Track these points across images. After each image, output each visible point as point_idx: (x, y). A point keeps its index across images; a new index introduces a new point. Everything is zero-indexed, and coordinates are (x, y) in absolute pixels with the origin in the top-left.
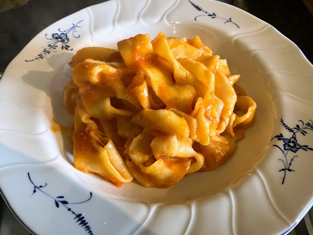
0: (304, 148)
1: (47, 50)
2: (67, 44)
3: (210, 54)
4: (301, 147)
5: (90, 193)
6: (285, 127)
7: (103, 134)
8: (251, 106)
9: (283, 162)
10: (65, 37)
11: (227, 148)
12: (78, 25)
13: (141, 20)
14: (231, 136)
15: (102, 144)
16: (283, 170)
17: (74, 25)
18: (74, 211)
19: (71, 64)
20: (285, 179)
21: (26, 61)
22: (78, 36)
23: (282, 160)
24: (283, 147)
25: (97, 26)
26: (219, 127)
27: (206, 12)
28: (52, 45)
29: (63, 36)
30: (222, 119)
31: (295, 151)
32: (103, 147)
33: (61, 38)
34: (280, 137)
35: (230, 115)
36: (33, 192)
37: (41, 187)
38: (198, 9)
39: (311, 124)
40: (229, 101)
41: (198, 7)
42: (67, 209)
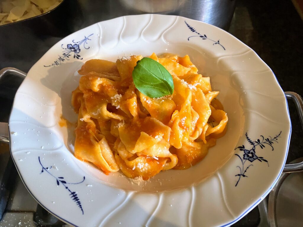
0: (260, 159)
1: (62, 58)
2: (78, 54)
3: (196, 73)
4: (257, 158)
5: (83, 177)
6: (248, 140)
7: (99, 132)
8: (223, 119)
9: (240, 169)
10: (78, 48)
11: (198, 153)
12: (88, 38)
13: (142, 37)
14: (204, 143)
16: (239, 175)
17: (85, 37)
18: (70, 190)
19: (80, 72)
20: (239, 183)
22: (88, 48)
23: (240, 167)
24: (243, 157)
25: (105, 39)
26: (193, 135)
27: (199, 34)
28: (66, 54)
29: (76, 47)
30: (196, 128)
31: (252, 160)
32: (98, 142)
33: (74, 48)
34: (242, 148)
35: (204, 126)
36: (41, 172)
37: (47, 168)
38: (191, 30)
39: (270, 139)
40: (204, 114)
41: (192, 28)
42: (65, 187)
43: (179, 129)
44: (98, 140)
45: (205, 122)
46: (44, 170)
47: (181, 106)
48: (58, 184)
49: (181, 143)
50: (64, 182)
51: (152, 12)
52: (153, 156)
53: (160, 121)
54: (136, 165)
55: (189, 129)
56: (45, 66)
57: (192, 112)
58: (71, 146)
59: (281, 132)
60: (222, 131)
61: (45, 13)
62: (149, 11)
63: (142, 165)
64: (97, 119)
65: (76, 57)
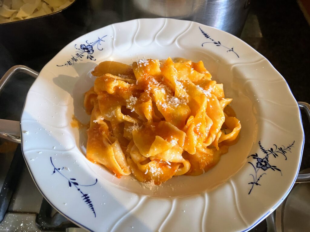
0: (273, 168)
1: (75, 58)
2: (91, 55)
3: (210, 79)
4: (270, 167)
5: (96, 179)
6: (261, 148)
7: (112, 134)
8: (237, 127)
9: (253, 177)
10: (91, 49)
11: (211, 159)
12: (102, 39)
13: (156, 41)
14: (216, 150)
15: (110, 142)
16: (252, 183)
17: (99, 38)
18: (82, 192)
19: (93, 72)
20: (252, 191)
21: (57, 65)
22: (101, 49)
23: (253, 175)
24: (256, 165)
25: (119, 41)
26: (206, 141)
27: (213, 40)
28: (79, 54)
29: (89, 48)
30: (210, 135)
31: (265, 169)
32: (111, 144)
33: (87, 49)
34: (255, 156)
35: (217, 132)
36: (53, 172)
37: (59, 169)
38: (206, 36)
39: (283, 149)
40: (218, 120)
41: (206, 34)
42: (77, 189)
43: (193, 135)
44: (111, 142)
45: (219, 128)
46: (56, 170)
47: (197, 112)
48: (70, 185)
49: (195, 149)
50: (76, 184)
51: (167, 16)
52: (166, 161)
53: (175, 125)
54: (149, 169)
55: (203, 135)
56: (58, 65)
57: (206, 119)
58: (83, 147)
59: (294, 141)
60: (234, 138)
61: (55, 12)
62: (163, 15)
63: (155, 169)
64: (110, 121)
65: (89, 58)
